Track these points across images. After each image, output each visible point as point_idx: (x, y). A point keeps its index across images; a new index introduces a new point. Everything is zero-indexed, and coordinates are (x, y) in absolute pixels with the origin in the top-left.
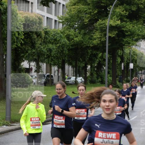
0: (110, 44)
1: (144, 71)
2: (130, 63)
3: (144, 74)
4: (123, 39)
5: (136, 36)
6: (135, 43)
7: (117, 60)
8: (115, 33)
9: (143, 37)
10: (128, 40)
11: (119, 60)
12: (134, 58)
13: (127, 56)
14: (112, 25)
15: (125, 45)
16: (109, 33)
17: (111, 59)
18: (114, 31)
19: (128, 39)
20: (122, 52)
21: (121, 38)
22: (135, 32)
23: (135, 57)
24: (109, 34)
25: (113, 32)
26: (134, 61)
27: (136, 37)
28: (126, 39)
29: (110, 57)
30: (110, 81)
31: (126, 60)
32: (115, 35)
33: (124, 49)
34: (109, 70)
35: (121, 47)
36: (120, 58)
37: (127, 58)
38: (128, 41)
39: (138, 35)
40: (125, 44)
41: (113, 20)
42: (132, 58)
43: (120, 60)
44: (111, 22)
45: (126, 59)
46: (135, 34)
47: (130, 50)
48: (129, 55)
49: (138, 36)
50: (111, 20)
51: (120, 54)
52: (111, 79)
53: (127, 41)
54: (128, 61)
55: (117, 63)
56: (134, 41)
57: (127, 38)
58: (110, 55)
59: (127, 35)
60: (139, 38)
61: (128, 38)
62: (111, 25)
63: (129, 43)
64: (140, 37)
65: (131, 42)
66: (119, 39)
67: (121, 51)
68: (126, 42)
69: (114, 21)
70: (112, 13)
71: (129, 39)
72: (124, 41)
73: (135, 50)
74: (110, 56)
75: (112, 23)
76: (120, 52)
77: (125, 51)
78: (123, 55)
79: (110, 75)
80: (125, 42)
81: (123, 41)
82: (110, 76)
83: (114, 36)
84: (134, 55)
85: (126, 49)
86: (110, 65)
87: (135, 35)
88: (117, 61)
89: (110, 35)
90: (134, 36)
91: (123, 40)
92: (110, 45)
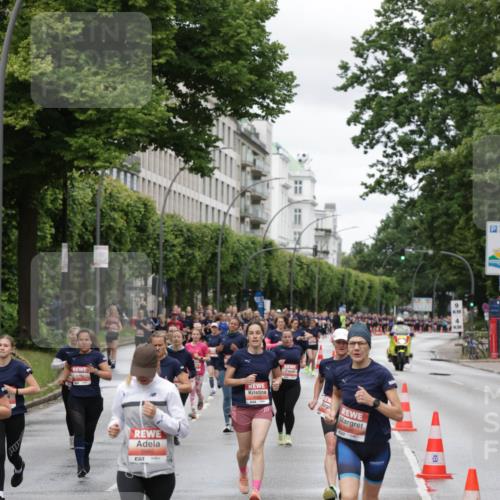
0: (12, 159)
1: (154, 280)
2: (95, 243)
3: (154, 293)
4: (67, 139)
5: (120, 125)
6: (117, 158)
7: (42, 230)
8: (29, 111)
9: (151, 132)
10: (87, 145)
11: (48, 229)
12: (112, 224)
13: (83, 214)
14: (16, 75)
15: (76, 163)
16: (4, 112)
17: (14, 223)
18: (23, 105)
19: (86, 141)
20: (61, 197)
21: (58, 133)
22: (118, 110)
23: (114, 220)
24: (6, 116)
25: (22, 108)
26: (113, 237)
27: (123, 130)
28: (80, 141)
29: (7, 215)
30: (11, 323)
31: (77, 232)
32: (30, 118)
33: (69, 182)
34: (3, 274)
35: (59, 173)
36: (53, 221)
37: (84, 224)
38: (86, 149)
39: (132, 123)
40: (72, 161)
41: (22, 54)
42: (106, 223)
43: (53, 231)
44: (12, 66)
45: (79, 224)
46: (119, 119)
47: (96, 187)
48: (90, 211)
49: (128, 128)
50: (13, 57)
51: (50, 206)
52: (15, 314)
53: (82, 149)
54: (88, 237)
55: (39, 245)
56: (113, 148)
57: (84, 133)
58: (6, 208)
59: (83, 123)
60: (137, 135)
61: (86, 137)
62: (11, 75)
63: (93, 158)
64: (138, 131)
65: (102, 151)
66: (48, 137)
67: (57, 191)
68: (80, 154)
69: (25, 60)
70: (17, 24)
71: (92, 140)
72: (71, 146)
73: (115, 190)
74: (9, 212)
75: (15, 67)
76: (51, 196)
77: (74, 194)
78: (64, 210)
79: (7, 294)
80: (76, 151)
81: (67, 146)
82: (10, 301)
83: (26, 122)
84: (114, 209)
85: (76, 184)
86: (9, 251)
87: (117, 124)
88: (39, 233)
89: (11, 120)
90: (112, 126)
91: (67, 142)
92: (8, 162)
